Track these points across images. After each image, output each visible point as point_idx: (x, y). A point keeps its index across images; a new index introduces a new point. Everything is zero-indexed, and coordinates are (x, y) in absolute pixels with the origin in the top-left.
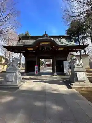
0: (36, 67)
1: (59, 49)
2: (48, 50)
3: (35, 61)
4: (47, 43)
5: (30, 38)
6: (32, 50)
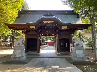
1: (62, 28)
5: (30, 12)
6: (35, 28)
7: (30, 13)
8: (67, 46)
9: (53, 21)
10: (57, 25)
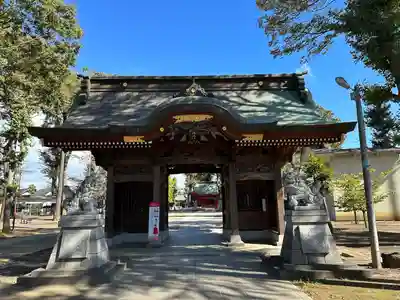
0: (152, 209)
1: (245, 140)
2: (203, 138)
3: (150, 185)
4: (198, 118)
5: (125, 85)
6: (142, 142)
7: (125, 88)
8: (264, 210)
9: (209, 117)
10: (224, 128)
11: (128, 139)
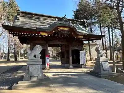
1: (78, 37)
6: (47, 35)
7: (33, 17)
8: (75, 58)
10: (73, 33)
11: (42, 34)
